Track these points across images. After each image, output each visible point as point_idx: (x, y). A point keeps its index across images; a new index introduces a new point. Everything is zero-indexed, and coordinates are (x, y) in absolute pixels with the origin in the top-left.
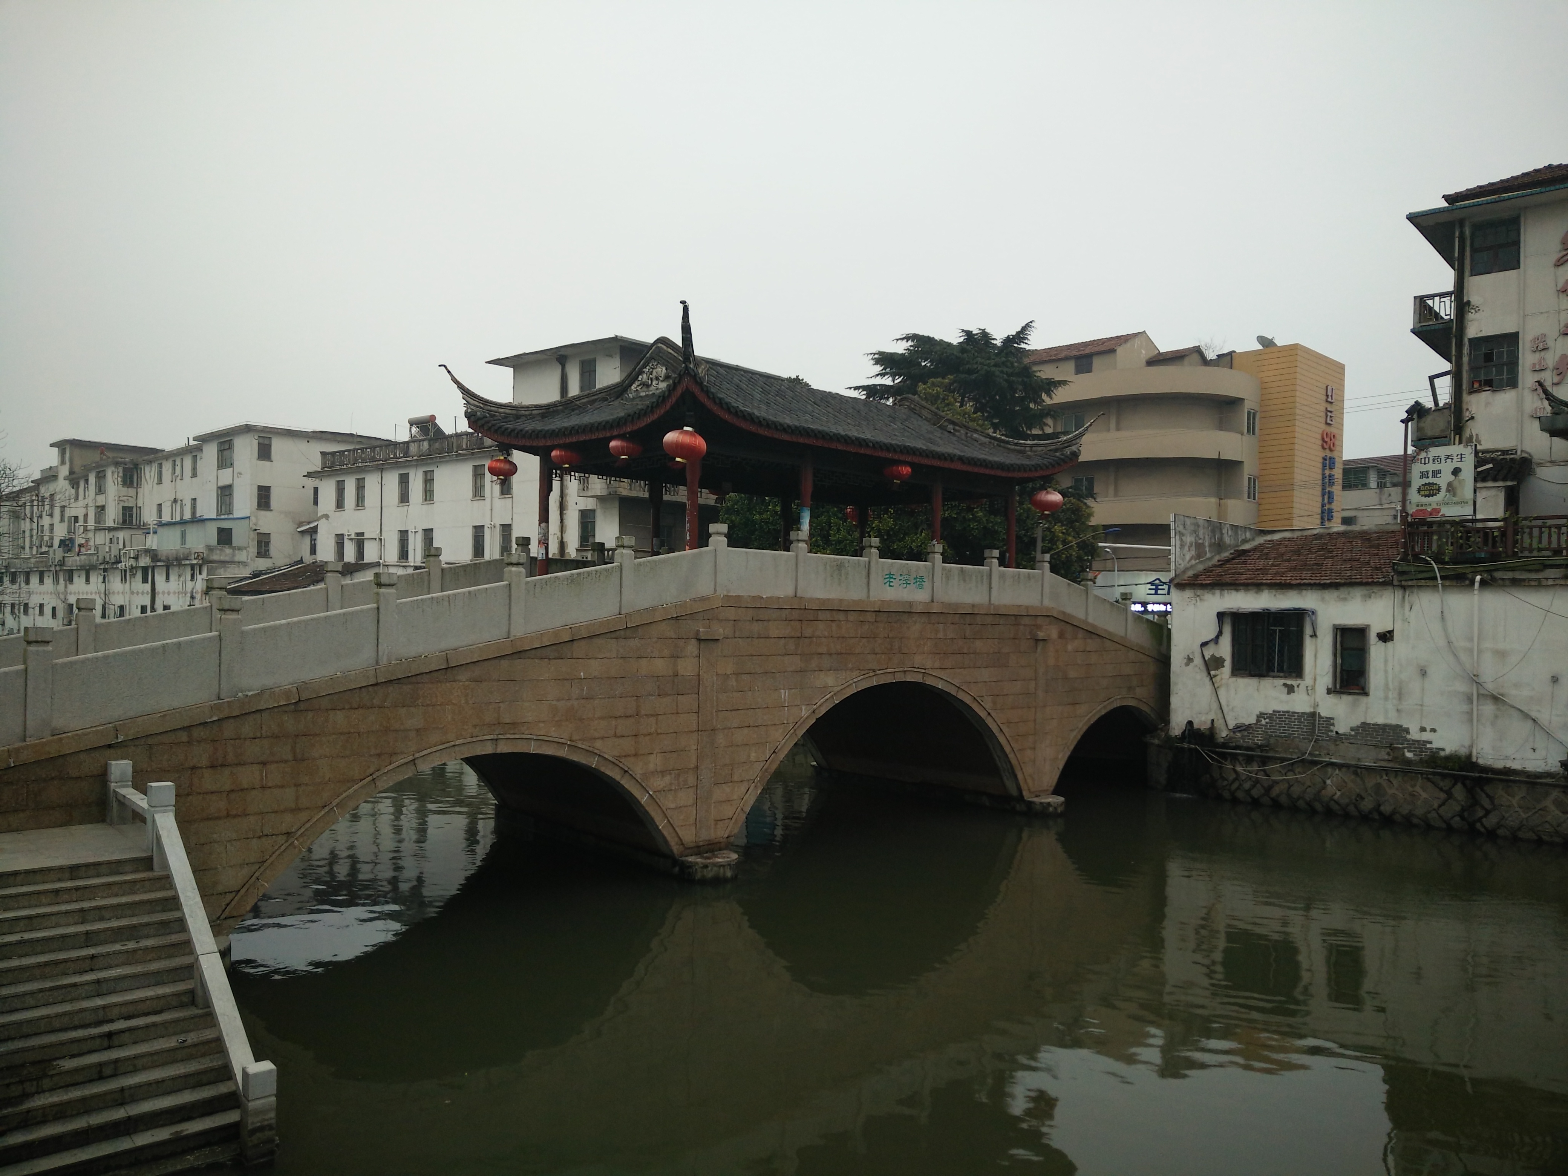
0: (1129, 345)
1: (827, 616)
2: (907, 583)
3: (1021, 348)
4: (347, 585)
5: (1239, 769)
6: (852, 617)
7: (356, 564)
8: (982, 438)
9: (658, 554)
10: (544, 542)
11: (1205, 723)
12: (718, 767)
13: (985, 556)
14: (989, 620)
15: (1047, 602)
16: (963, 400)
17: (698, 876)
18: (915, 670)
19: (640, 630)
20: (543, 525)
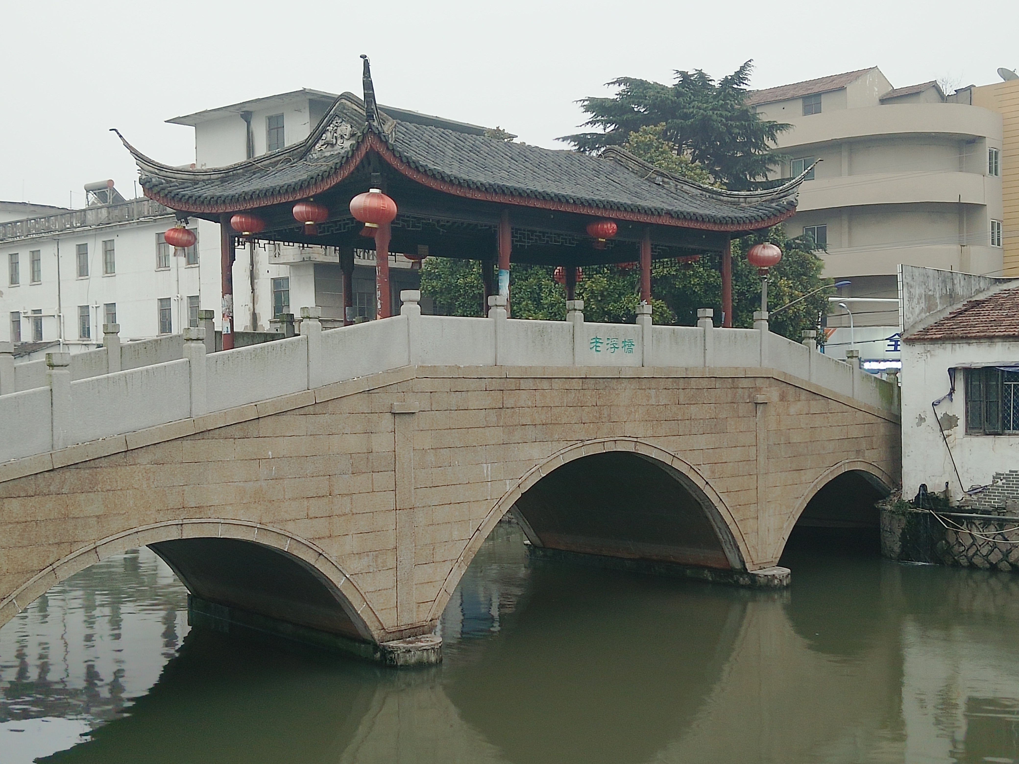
0: (860, 81)
1: (530, 384)
2: (615, 347)
3: (742, 89)
4: (20, 366)
5: (975, 533)
6: (556, 384)
7: (34, 344)
8: (693, 190)
9: (351, 323)
10: (230, 316)
11: (939, 485)
12: (419, 547)
13: (698, 316)
14: (704, 383)
15: (766, 363)
16: (680, 147)
17: (401, 662)
18: (627, 439)
19: (329, 405)
20: (227, 296)
